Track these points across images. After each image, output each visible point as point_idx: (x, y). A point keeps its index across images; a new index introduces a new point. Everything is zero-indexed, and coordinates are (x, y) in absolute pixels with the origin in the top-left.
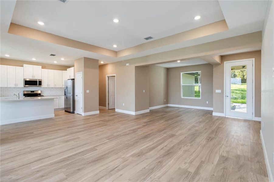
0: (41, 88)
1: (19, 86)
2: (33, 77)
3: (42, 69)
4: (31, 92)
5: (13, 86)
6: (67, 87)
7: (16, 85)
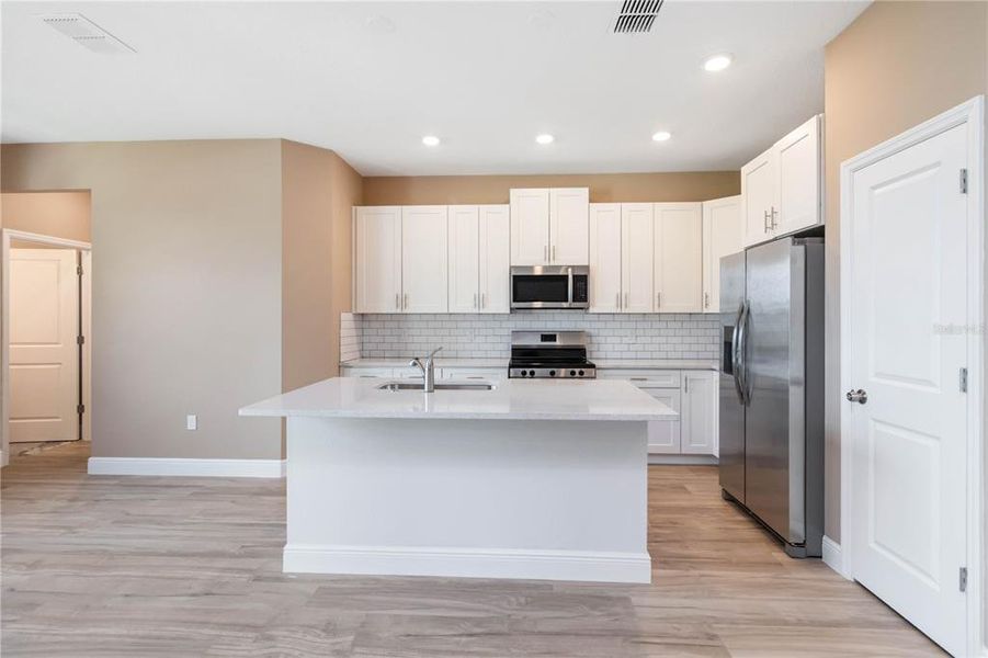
0: (587, 317)
1: (491, 308)
2: (550, 252)
3: (594, 206)
4: (545, 338)
5: (464, 305)
6: (745, 313)
7: (480, 300)
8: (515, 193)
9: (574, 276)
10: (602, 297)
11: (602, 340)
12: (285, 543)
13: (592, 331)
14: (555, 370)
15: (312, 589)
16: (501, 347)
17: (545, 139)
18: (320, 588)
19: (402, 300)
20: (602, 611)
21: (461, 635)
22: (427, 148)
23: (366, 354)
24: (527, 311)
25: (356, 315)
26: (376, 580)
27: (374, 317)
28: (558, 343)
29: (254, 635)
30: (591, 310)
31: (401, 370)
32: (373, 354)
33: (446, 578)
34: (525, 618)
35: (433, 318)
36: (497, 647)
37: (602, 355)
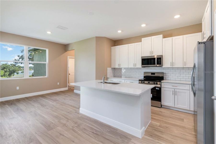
0: (163, 69)
3: (164, 39)
7: (135, 65)
8: (143, 39)
9: (157, 58)
10: (166, 63)
11: (169, 75)
12: (80, 107)
13: (166, 72)
14: (150, 82)
15: (80, 116)
16: (141, 76)
17: (143, 25)
18: (81, 117)
19: (119, 65)
20: (121, 139)
21: (91, 132)
22: (119, 33)
23: (115, 76)
24: (149, 67)
25: (112, 68)
26: (90, 118)
27: (116, 69)
28: (156, 75)
29: (67, 120)
30: (163, 67)
31: (117, 80)
32: (116, 76)
33: (100, 121)
34: (105, 134)
35: (130, 69)
36: (94, 137)
37: (169, 79)
